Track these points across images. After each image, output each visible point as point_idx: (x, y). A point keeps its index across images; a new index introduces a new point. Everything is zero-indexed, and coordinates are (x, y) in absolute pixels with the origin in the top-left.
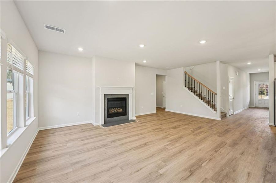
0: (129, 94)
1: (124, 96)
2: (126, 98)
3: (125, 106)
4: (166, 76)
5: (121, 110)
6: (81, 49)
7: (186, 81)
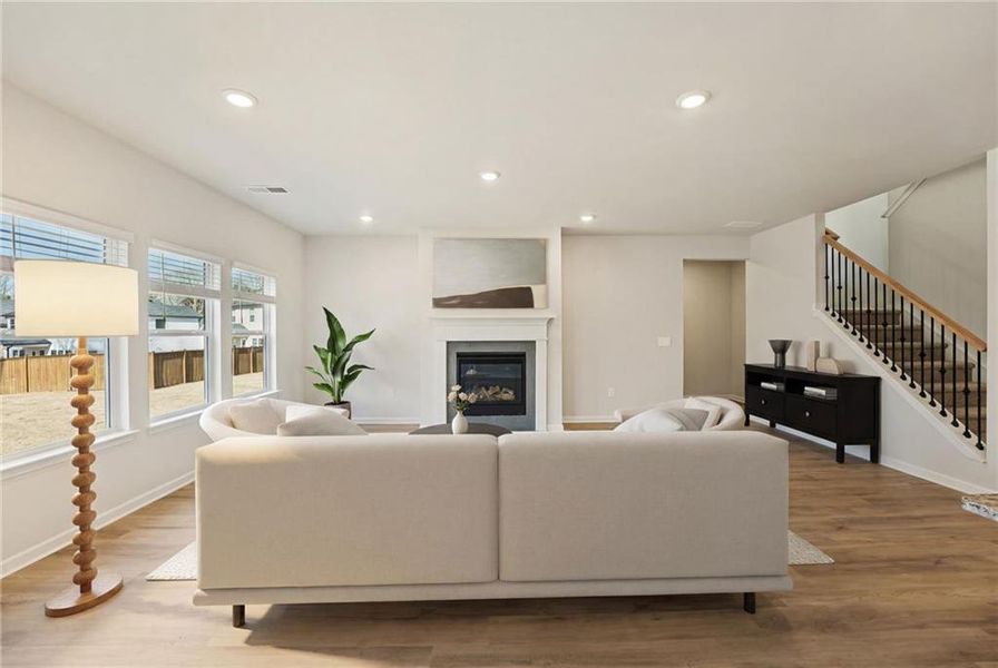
0: (534, 342)
1: (518, 350)
2: (524, 355)
3: (520, 376)
4: (747, 263)
5: (508, 396)
6: (366, 219)
7: (830, 280)
